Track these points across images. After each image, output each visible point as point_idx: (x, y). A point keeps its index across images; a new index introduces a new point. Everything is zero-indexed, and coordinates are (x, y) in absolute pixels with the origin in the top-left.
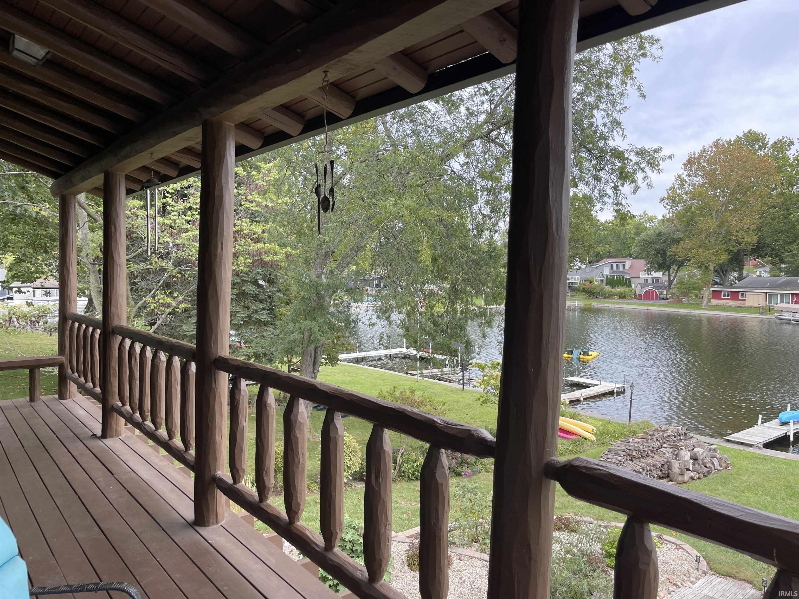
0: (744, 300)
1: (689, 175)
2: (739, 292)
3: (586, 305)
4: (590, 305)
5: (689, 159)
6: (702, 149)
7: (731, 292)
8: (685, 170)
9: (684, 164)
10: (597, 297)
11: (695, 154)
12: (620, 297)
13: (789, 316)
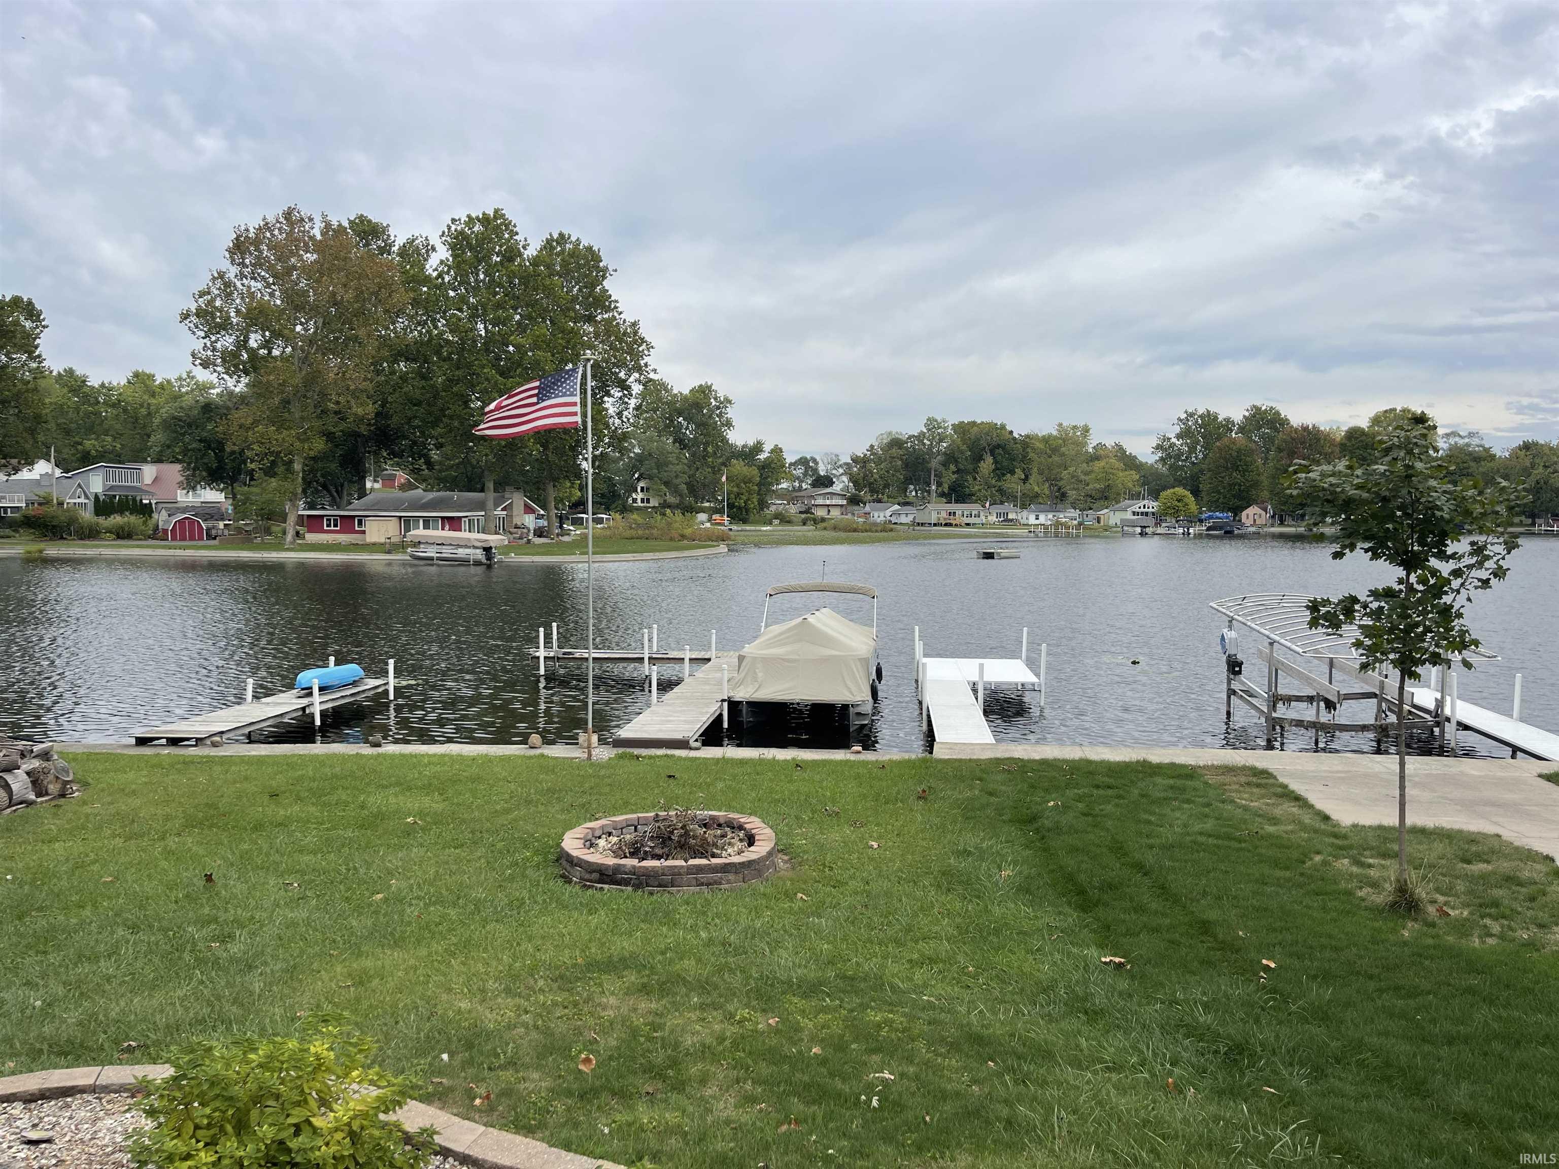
0: (364, 532)
1: (242, 276)
2: (354, 517)
3: (29, 552)
4: (41, 551)
5: (237, 239)
6: (262, 223)
7: (341, 516)
8: (233, 262)
9: (229, 250)
10: (62, 538)
11: (247, 230)
12: (119, 537)
13: (431, 552)
